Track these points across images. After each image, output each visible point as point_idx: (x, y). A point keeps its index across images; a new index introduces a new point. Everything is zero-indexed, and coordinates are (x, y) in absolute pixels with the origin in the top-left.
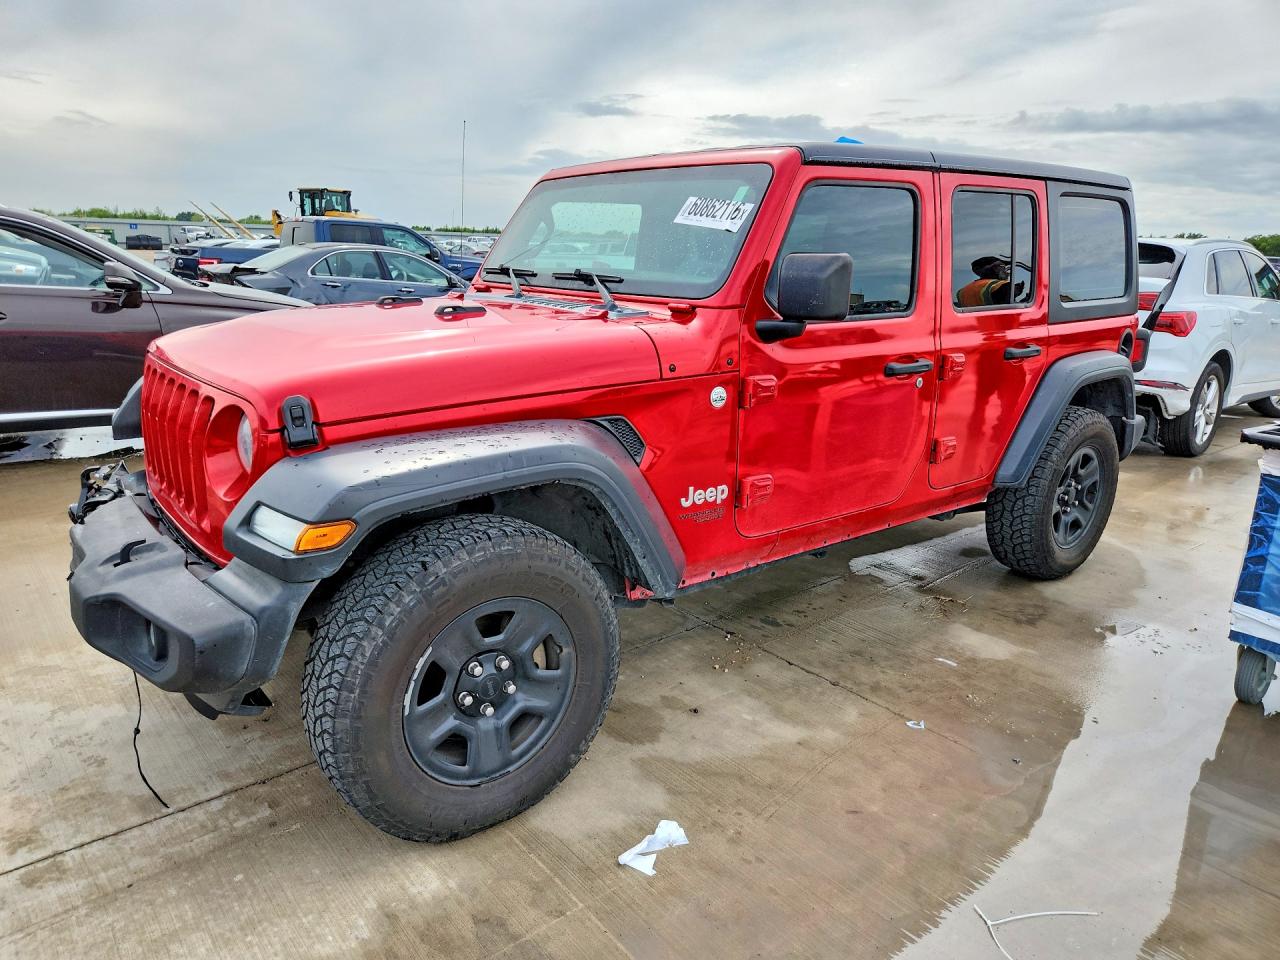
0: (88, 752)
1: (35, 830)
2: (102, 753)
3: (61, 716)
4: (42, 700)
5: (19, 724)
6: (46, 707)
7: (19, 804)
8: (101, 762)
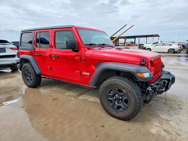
0: (169, 113)
1: (179, 108)
2: (167, 112)
3: (169, 120)
4: (170, 125)
5: (176, 122)
6: (170, 123)
7: (180, 112)
8: (168, 111)
